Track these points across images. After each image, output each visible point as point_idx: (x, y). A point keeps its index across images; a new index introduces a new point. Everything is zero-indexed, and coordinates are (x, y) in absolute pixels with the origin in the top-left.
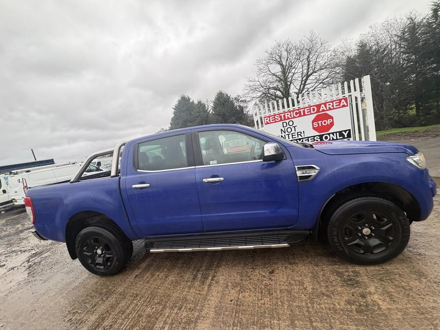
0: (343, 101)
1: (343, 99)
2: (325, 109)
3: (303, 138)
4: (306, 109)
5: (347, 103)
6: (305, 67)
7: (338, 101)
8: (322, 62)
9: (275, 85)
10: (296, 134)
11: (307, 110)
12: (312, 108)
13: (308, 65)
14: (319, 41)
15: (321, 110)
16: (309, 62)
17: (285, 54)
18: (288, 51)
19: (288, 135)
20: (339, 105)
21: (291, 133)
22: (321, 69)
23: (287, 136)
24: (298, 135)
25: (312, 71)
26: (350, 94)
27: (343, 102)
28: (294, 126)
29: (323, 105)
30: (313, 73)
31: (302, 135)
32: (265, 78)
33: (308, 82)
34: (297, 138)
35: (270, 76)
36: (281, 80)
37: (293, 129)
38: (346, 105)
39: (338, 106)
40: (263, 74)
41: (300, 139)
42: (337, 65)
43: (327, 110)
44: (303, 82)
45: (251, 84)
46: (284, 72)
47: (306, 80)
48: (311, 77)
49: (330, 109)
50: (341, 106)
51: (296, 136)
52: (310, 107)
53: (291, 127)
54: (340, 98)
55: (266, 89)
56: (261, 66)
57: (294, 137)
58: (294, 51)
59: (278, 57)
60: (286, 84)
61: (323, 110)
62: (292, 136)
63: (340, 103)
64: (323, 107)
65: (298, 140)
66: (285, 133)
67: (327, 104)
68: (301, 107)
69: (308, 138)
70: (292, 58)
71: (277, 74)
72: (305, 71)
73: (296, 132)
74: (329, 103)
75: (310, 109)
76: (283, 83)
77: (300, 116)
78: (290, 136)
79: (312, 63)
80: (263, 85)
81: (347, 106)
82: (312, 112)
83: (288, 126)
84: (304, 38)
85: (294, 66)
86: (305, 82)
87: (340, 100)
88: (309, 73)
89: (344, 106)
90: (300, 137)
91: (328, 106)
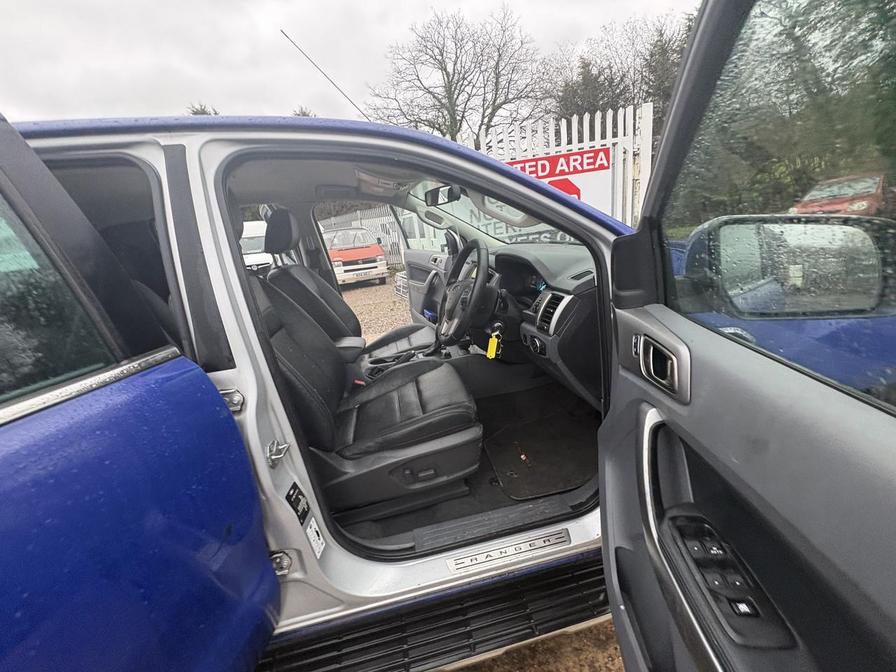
0: (602, 154)
1: (600, 150)
2: (567, 170)
4: (527, 165)
5: (608, 161)
6: (490, 87)
7: (592, 155)
8: (521, 84)
9: (430, 117)
11: (530, 167)
12: (540, 163)
13: (497, 83)
14: (517, 34)
15: (557, 172)
16: (498, 76)
17: (450, 45)
18: (459, 42)
20: (594, 163)
22: (518, 98)
25: (503, 98)
26: (615, 140)
27: (601, 159)
29: (562, 160)
30: (504, 103)
32: (409, 95)
33: (495, 120)
35: (421, 93)
36: (443, 106)
38: (606, 164)
39: (592, 167)
40: (404, 85)
42: (548, 94)
43: (570, 173)
44: (486, 120)
45: (379, 102)
46: (449, 88)
47: (493, 115)
48: (500, 112)
49: (576, 171)
50: (597, 166)
52: (537, 160)
54: (596, 148)
55: (411, 121)
56: (402, 64)
58: (471, 44)
59: (437, 51)
60: (453, 118)
61: (562, 173)
63: (595, 158)
64: (561, 165)
67: (572, 158)
68: (518, 159)
70: (466, 60)
71: (435, 90)
72: (489, 97)
74: (575, 157)
75: (536, 166)
76: (446, 112)
79: (503, 81)
80: (405, 109)
81: (608, 168)
82: (540, 174)
84: (490, 20)
85: (469, 79)
86: (490, 120)
87: (597, 152)
88: (498, 101)
89: (602, 167)
91: (572, 164)
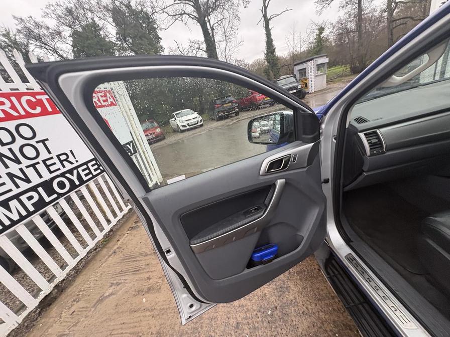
0: (108, 95)
3: (77, 168)
10: (56, 160)
19: (33, 166)
21: (39, 160)
23: (30, 172)
24: (61, 162)
27: (110, 97)
28: (37, 139)
31: (71, 159)
34: (63, 170)
37: (40, 146)
38: (114, 102)
41: (71, 172)
50: (109, 102)
51: (59, 165)
53: (33, 142)
57: (52, 168)
62: (48, 167)
65: (68, 175)
66: (19, 162)
69: (86, 163)
73: (54, 155)
77: (45, 112)
78: (41, 168)
81: (116, 104)
83: (20, 142)
89: (112, 104)
90: (69, 166)
